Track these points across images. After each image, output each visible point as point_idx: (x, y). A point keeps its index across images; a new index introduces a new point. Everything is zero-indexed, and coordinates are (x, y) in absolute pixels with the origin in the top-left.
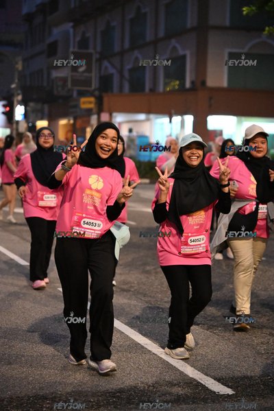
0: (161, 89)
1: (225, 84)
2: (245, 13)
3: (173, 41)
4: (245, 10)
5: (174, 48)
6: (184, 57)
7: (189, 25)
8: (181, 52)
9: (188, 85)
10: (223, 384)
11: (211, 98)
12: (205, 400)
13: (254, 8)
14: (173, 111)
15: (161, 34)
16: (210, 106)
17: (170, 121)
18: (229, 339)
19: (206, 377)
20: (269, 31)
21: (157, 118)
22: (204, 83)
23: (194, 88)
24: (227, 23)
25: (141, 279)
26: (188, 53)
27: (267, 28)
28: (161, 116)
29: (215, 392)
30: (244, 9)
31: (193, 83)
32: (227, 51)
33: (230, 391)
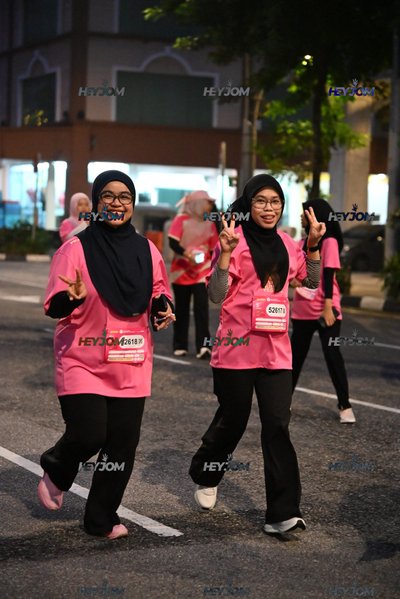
0: (19, 123)
1: (113, 117)
2: (147, 16)
3: (36, 52)
4: (148, 13)
5: (38, 62)
6: (53, 76)
7: (59, 31)
8: (48, 70)
9: (58, 117)
10: (165, 524)
11: (92, 138)
12: (145, 544)
13: (160, 11)
14: (39, 156)
15: (19, 42)
16: (92, 148)
17: (36, 170)
18: (162, 469)
19: (140, 516)
20: (181, 43)
21: (13, 165)
22: (81, 115)
23: (67, 122)
24: (116, 29)
26: (58, 71)
27: (178, 40)
28: (19, 162)
29: (156, 534)
30: (146, 11)
31: (65, 114)
32: (116, 69)
33: (177, 533)
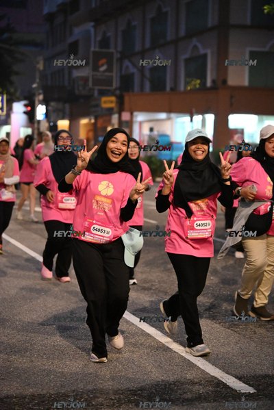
0: (182, 88)
1: (246, 83)
2: (266, 11)
3: (194, 40)
5: (195, 47)
6: (205, 56)
7: (210, 25)
8: (202, 51)
9: (209, 84)
10: (244, 382)
11: (232, 97)
12: (226, 398)
14: (194, 110)
15: (182, 33)
16: (232, 105)
17: (191, 120)
18: (250, 338)
19: (227, 375)
21: (178, 117)
22: (225, 82)
23: (214, 87)
24: (248, 22)
25: (162, 278)
26: (209, 52)
28: (182, 115)
29: (236, 391)
30: (265, 7)
31: (213, 81)
32: (248, 49)
33: (252, 390)
